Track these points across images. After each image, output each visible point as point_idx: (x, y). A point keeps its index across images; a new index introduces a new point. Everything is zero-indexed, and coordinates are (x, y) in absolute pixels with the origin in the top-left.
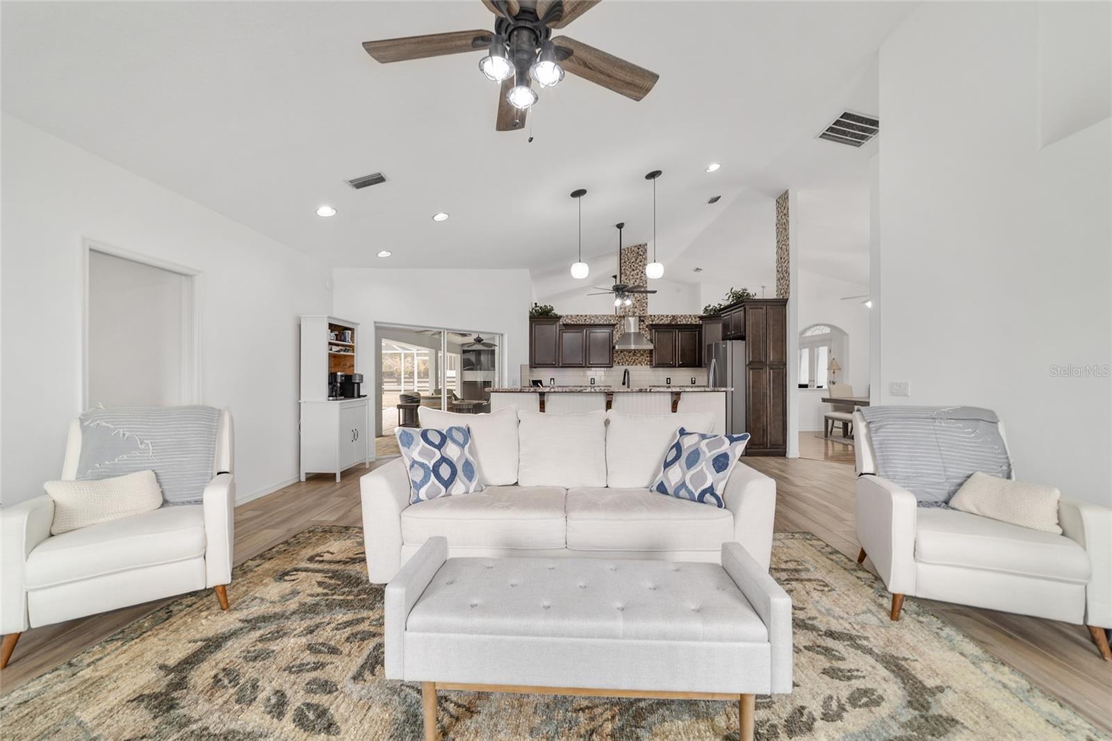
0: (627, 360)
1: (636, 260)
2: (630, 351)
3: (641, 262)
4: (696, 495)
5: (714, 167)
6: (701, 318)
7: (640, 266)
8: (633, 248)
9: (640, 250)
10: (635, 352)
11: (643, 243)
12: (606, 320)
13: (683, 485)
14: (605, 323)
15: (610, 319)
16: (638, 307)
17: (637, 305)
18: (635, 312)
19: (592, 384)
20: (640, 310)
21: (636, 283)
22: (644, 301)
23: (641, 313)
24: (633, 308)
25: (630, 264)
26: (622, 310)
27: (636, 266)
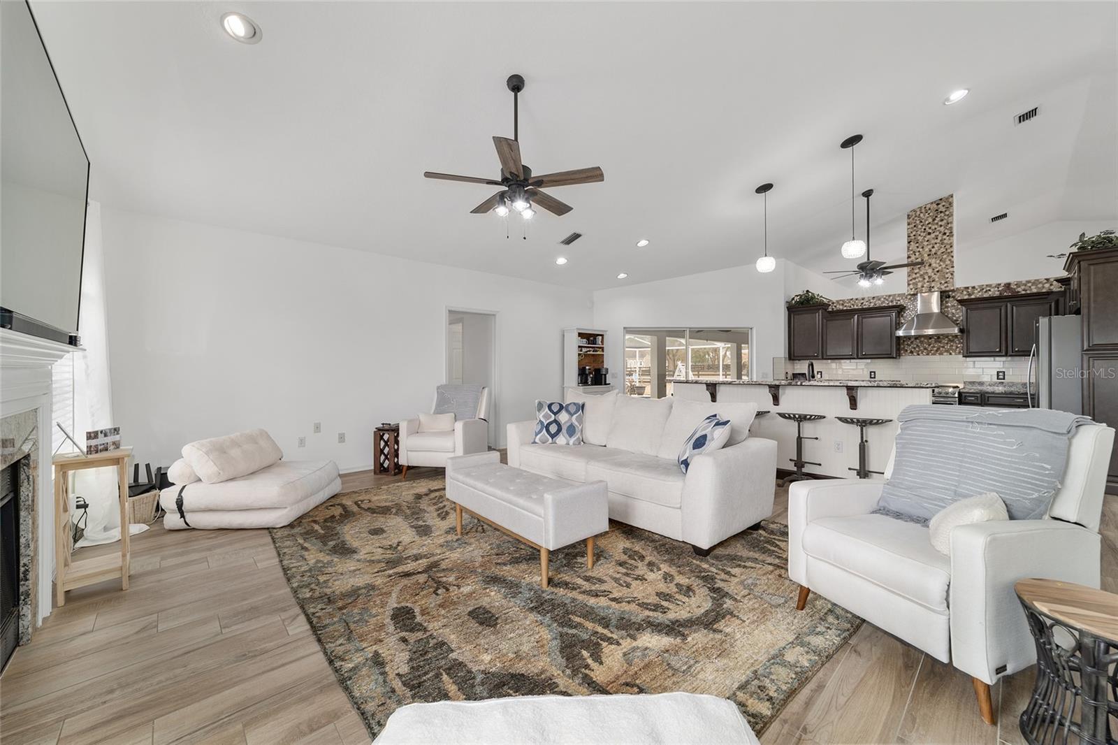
0: (925, 349)
1: (934, 220)
2: (930, 337)
3: (942, 220)
5: (958, 95)
7: (941, 226)
8: (928, 206)
9: (940, 206)
10: (938, 338)
11: (946, 195)
12: (892, 301)
14: (890, 304)
15: (898, 299)
16: (937, 280)
17: (936, 277)
18: (933, 287)
19: (871, 378)
20: (941, 283)
21: (934, 250)
22: (948, 271)
23: (943, 287)
24: (928, 282)
25: (924, 227)
26: (911, 286)
27: (934, 227)
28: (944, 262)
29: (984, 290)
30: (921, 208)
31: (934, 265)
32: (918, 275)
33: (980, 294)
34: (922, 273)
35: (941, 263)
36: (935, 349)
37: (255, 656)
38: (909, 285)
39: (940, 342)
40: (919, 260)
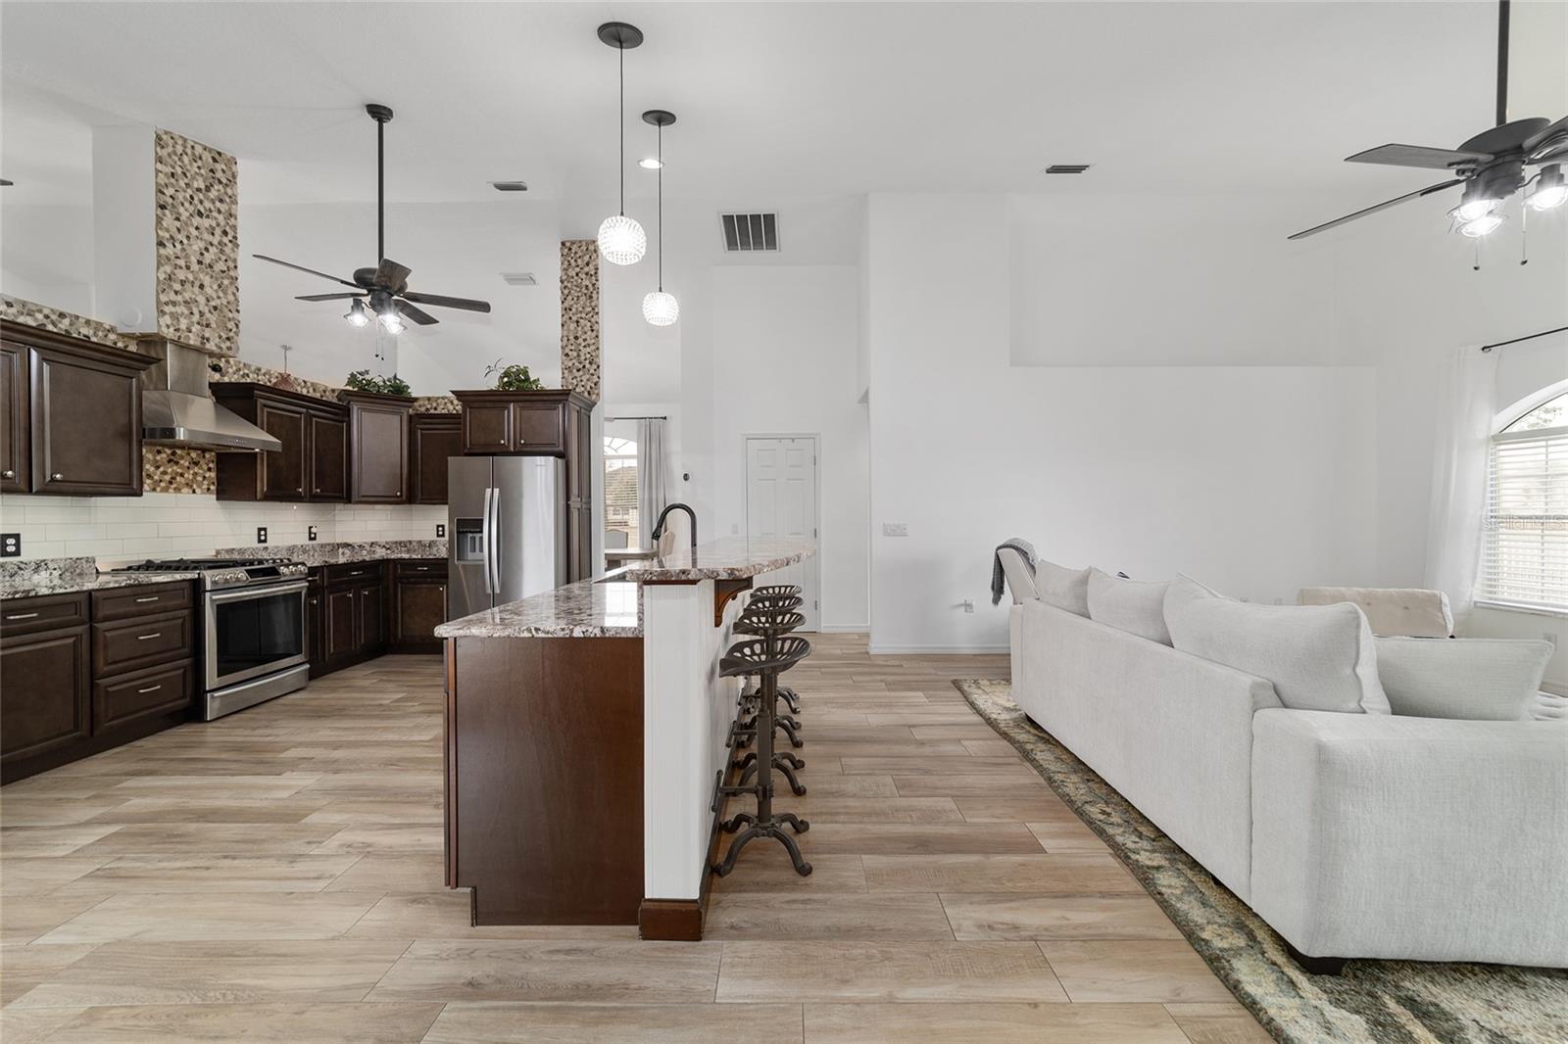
1: (208, 189)
3: (220, 201)
6: (347, 394)
7: (219, 212)
8: (199, 150)
9: (217, 167)
11: (229, 155)
16: (214, 325)
17: (213, 318)
18: (208, 340)
20: (220, 337)
21: (207, 257)
22: (231, 315)
23: (223, 346)
24: (198, 323)
25: (190, 191)
26: (167, 319)
27: (208, 204)
28: (225, 294)
29: (241, 373)
30: (183, 140)
31: (208, 290)
32: (179, 298)
33: (236, 376)
34: (187, 296)
35: (221, 294)
36: (167, 478)
38: (157, 313)
39: (177, 463)
40: (181, 262)
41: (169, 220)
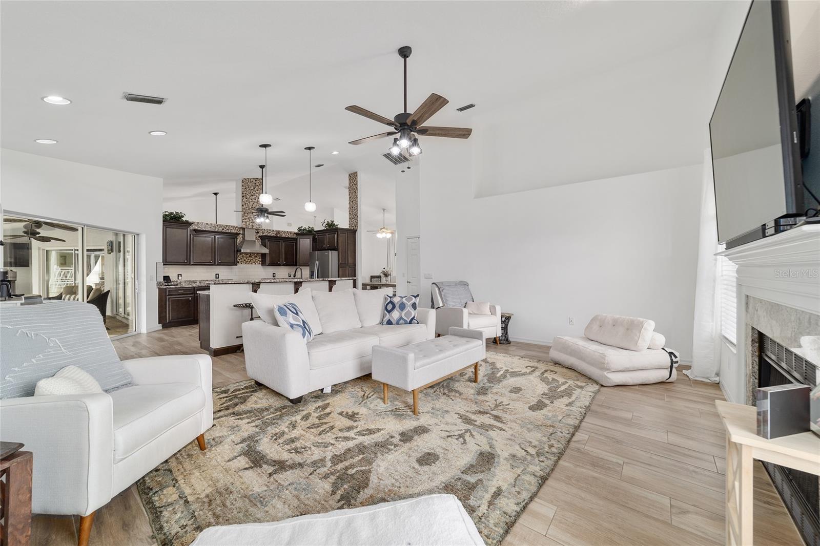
0: (245, 261)
1: (254, 189)
2: (247, 254)
3: (257, 190)
4: (408, 321)
5: (335, 153)
6: (297, 234)
7: (257, 193)
8: (252, 180)
9: (257, 182)
10: (250, 254)
11: (260, 178)
12: (228, 230)
13: (401, 318)
15: (231, 228)
17: (255, 221)
18: (254, 226)
19: (216, 278)
20: (257, 225)
21: (254, 206)
23: (258, 227)
25: (249, 191)
26: (244, 223)
27: (254, 192)
29: (269, 232)
30: (248, 179)
32: (247, 217)
33: (266, 233)
34: (249, 216)
36: (249, 261)
37: (612, 438)
38: (243, 222)
39: (252, 257)
40: (247, 209)
41: (245, 200)
